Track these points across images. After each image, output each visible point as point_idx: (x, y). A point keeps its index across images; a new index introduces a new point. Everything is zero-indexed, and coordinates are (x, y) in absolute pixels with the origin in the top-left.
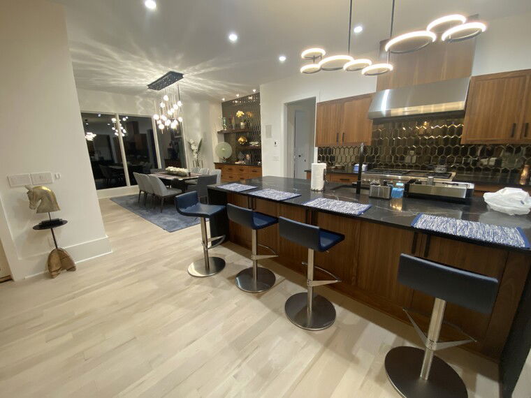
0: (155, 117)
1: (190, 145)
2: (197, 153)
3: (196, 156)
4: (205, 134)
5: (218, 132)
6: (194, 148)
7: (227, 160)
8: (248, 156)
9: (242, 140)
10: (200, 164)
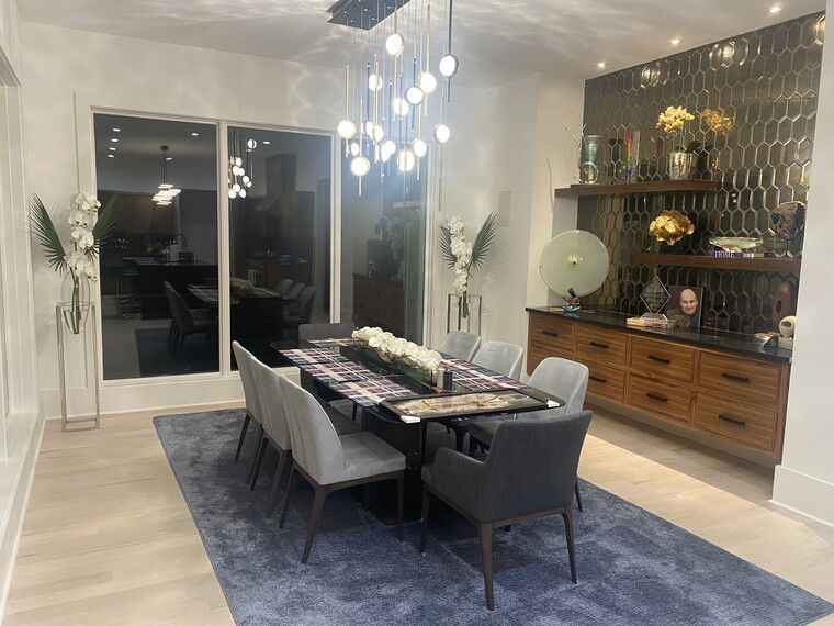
0: (346, 129)
1: (447, 235)
2: (467, 268)
3: (462, 279)
4: (504, 199)
5: (559, 193)
6: (462, 248)
7: (585, 302)
8: (688, 295)
9: (671, 229)
10: (473, 307)
